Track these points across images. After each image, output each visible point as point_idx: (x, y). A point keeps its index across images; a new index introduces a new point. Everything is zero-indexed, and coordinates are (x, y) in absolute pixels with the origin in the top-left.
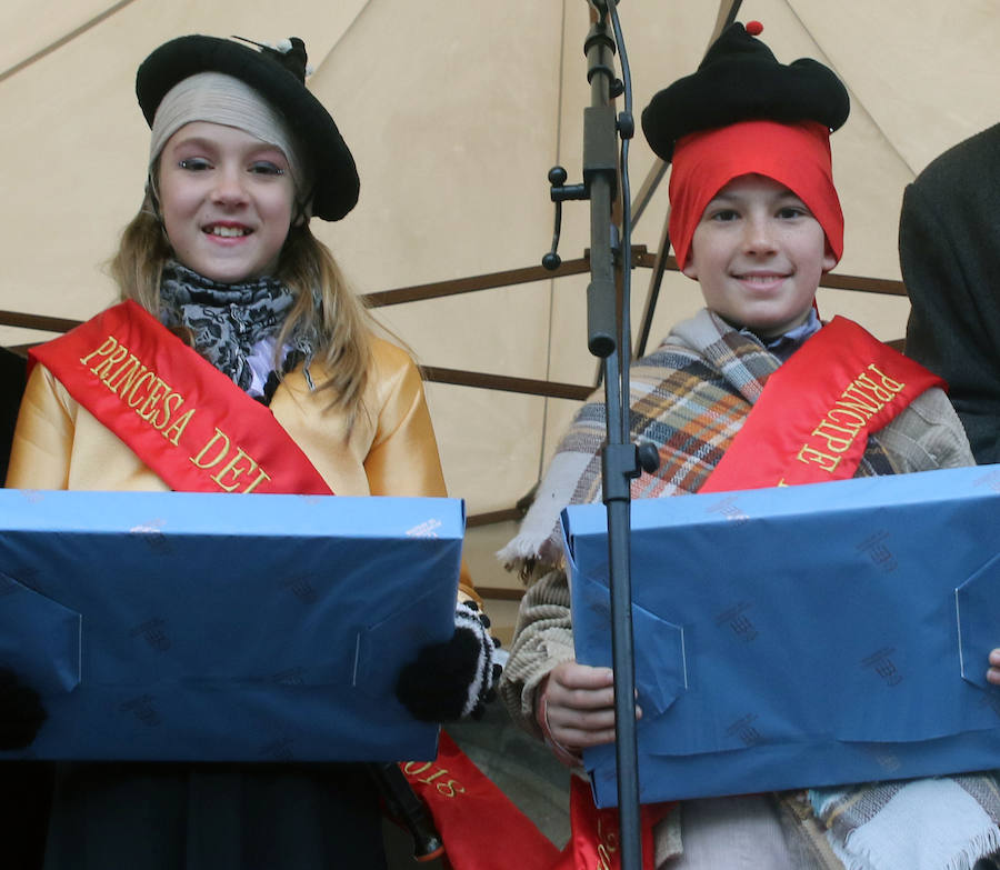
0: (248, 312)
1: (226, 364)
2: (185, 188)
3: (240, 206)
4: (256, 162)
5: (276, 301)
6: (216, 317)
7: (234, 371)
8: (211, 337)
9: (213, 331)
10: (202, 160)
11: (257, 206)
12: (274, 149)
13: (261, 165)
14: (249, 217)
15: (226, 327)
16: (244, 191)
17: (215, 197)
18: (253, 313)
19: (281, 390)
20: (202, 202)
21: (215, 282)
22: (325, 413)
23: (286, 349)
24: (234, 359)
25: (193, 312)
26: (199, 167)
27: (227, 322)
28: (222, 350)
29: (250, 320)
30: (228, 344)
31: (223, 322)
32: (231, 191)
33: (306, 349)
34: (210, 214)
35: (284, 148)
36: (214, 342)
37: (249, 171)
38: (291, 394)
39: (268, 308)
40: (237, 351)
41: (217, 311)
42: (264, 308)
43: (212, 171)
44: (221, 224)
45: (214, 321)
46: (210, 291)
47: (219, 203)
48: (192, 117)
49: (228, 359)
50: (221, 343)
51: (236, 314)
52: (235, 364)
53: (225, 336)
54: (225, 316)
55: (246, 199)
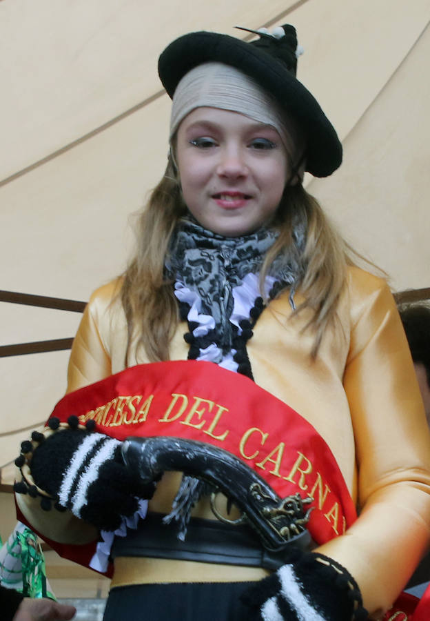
0: (235, 251)
1: (215, 293)
2: (197, 164)
3: (240, 178)
4: (254, 139)
5: (261, 242)
6: (209, 256)
7: (221, 298)
8: (205, 273)
9: (207, 268)
10: (208, 139)
11: (255, 178)
12: (268, 127)
13: (258, 141)
14: (249, 187)
15: (215, 264)
16: (244, 165)
17: (220, 171)
18: (240, 252)
19: (265, 315)
20: (210, 176)
21: (215, 234)
22: (302, 333)
23: (272, 280)
24: (221, 289)
25: (193, 254)
26: (207, 145)
27: (217, 259)
28: (212, 282)
29: (237, 257)
30: (217, 277)
31: (214, 260)
32: (233, 166)
33: (290, 279)
34: (216, 186)
35: (276, 126)
36: (206, 276)
37: (248, 146)
38: (275, 317)
39: (254, 248)
40: (225, 282)
41: (211, 252)
42: (250, 248)
43: (217, 148)
44: (226, 194)
45: (208, 260)
46: (210, 240)
47: (224, 177)
48: (200, 103)
49: (217, 289)
50: (211, 276)
51: (224, 254)
52: (222, 293)
53: (215, 271)
54: (215, 255)
55: (245, 172)
